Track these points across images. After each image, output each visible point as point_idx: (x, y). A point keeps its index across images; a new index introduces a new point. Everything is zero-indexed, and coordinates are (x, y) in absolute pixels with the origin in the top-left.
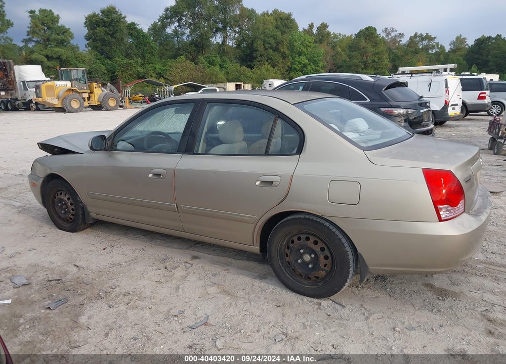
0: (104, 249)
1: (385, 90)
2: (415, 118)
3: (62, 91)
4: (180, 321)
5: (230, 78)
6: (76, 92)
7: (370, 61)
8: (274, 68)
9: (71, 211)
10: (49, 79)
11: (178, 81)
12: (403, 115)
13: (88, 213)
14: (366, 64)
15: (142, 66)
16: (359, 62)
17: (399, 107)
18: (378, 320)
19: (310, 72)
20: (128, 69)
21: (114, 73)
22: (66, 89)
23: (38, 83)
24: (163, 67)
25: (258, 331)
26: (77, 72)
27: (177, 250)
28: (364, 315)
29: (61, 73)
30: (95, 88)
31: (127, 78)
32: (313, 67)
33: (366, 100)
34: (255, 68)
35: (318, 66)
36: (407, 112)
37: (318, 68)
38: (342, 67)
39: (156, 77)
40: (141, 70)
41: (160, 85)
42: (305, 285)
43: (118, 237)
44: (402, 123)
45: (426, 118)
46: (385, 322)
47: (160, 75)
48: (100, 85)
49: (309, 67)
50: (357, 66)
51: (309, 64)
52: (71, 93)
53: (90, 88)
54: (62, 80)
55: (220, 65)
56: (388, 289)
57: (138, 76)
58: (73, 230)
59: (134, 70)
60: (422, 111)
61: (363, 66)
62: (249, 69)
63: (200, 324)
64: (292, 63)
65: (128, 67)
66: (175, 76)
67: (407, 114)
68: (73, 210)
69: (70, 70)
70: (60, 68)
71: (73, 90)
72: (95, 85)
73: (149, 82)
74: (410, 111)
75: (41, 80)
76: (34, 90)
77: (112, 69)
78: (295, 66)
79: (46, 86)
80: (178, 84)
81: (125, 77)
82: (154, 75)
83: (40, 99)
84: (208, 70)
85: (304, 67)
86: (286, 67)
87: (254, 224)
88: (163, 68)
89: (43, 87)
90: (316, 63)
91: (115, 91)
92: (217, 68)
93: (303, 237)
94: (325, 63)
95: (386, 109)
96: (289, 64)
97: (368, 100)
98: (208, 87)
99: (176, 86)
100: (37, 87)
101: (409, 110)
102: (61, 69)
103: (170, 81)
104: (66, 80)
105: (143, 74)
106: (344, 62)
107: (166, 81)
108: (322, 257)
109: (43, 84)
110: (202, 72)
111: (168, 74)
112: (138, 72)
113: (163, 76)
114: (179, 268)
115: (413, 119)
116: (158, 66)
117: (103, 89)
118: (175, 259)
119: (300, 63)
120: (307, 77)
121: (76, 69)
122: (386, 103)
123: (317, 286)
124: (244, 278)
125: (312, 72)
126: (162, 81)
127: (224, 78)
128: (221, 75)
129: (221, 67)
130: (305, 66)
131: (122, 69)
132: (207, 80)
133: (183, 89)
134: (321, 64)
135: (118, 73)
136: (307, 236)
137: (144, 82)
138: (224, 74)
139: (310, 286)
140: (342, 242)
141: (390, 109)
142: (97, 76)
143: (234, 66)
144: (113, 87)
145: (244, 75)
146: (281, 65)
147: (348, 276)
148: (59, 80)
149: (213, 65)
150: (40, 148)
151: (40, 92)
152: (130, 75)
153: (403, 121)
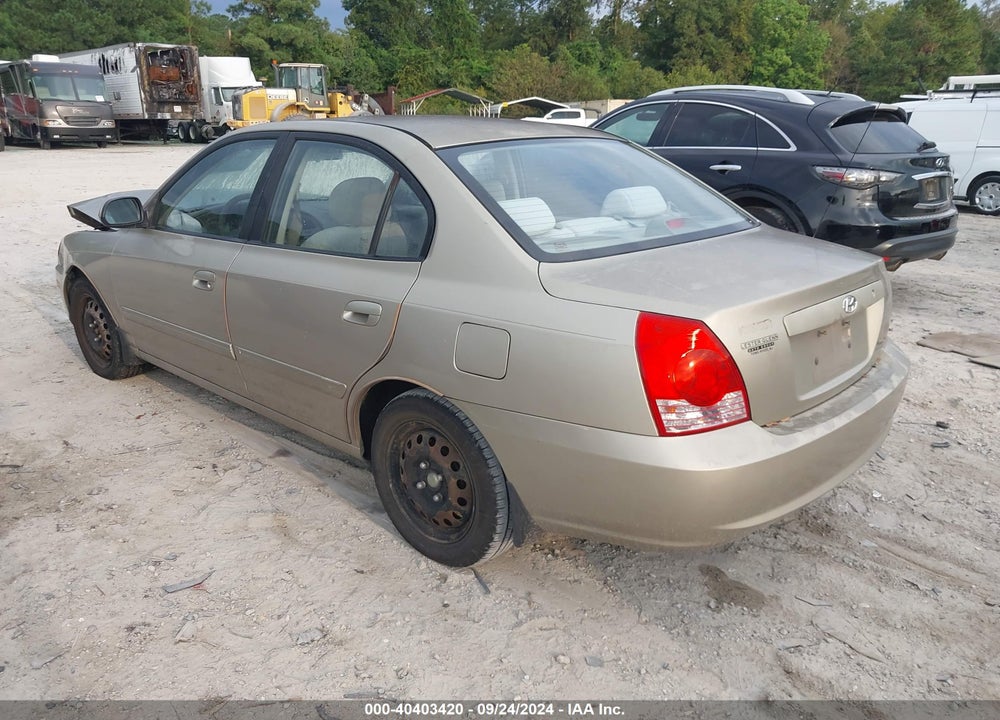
0: (139, 418)
1: (835, 125)
2: (902, 193)
3: (278, 110)
4: (156, 574)
5: (619, 90)
6: (304, 110)
7: (932, 62)
8: (714, 72)
9: (106, 340)
10: (260, 84)
11: (512, 94)
12: (870, 185)
13: (127, 346)
14: (922, 67)
15: (446, 62)
16: (908, 63)
17: (861, 166)
18: (541, 633)
19: (794, 83)
20: (418, 68)
21: (392, 74)
22: (286, 104)
23: (238, 92)
24: (488, 64)
25: (279, 617)
26: (309, 72)
27: (262, 435)
28: (517, 615)
29: (280, 73)
30: (341, 103)
31: (416, 86)
32: (802, 71)
33: (789, 147)
34: (674, 71)
35: (812, 71)
36: (877, 179)
37: (811, 75)
38: (868, 73)
39: (471, 86)
40: (443, 70)
41: (476, 102)
42: (430, 535)
43: (178, 396)
44: (865, 201)
45: (931, 194)
46: (548, 639)
47: (478, 82)
48: (350, 98)
49: (791, 73)
50: (902, 71)
51: (793, 66)
52: (295, 111)
53: (331, 103)
54: (281, 86)
55: (602, 64)
56: (611, 568)
57: (437, 82)
58: (110, 376)
59: (430, 69)
60: (917, 177)
61: (914, 73)
62: (661, 74)
63: (186, 585)
64: (755, 62)
65: (420, 63)
66: (508, 85)
67: (877, 182)
68: (108, 337)
69: (296, 68)
70: (279, 63)
71: (298, 106)
72: (340, 97)
73: (457, 96)
74: (884, 177)
75: (243, 85)
76: (230, 104)
77: (388, 66)
78: (762, 70)
79: (251, 98)
80: (511, 100)
81: (412, 84)
82: (467, 81)
83: (239, 123)
84: (574, 73)
85: (782, 71)
86: (741, 72)
87: (345, 400)
88: (488, 68)
89: (245, 99)
90: (807, 63)
91: (378, 110)
92: (594, 71)
93: (426, 436)
94: (830, 64)
95: (828, 170)
96: (748, 64)
97: (793, 148)
98: (567, 108)
99: (505, 104)
100: (236, 100)
101: (881, 173)
102: (281, 65)
103: (498, 94)
104: (287, 87)
105: (447, 79)
106: (874, 62)
107: (490, 93)
108: (453, 482)
109: (246, 93)
110: (563, 78)
111: (494, 80)
112: (438, 74)
113: (484, 85)
114: (236, 471)
115: (897, 195)
116: (478, 63)
117: (354, 105)
118: (243, 452)
119: (771, 62)
120: (676, 92)
121: (307, 65)
122: (832, 156)
123: (448, 539)
124: (339, 505)
125: (798, 82)
126: (479, 94)
127: (606, 90)
128: (601, 84)
129: (604, 67)
130: (783, 69)
131: (408, 67)
132: (570, 94)
133: (521, 110)
134: (819, 66)
135: (399, 75)
136: (432, 434)
137: (445, 93)
138: (608, 81)
139: (438, 538)
140: (484, 456)
141: (836, 170)
142: (359, 80)
143: (628, 65)
144: (374, 103)
145: (648, 84)
146: (730, 67)
147: (495, 529)
148: (274, 86)
149: (587, 63)
150: (73, 216)
151: (240, 107)
152: (421, 81)
153: (870, 198)
